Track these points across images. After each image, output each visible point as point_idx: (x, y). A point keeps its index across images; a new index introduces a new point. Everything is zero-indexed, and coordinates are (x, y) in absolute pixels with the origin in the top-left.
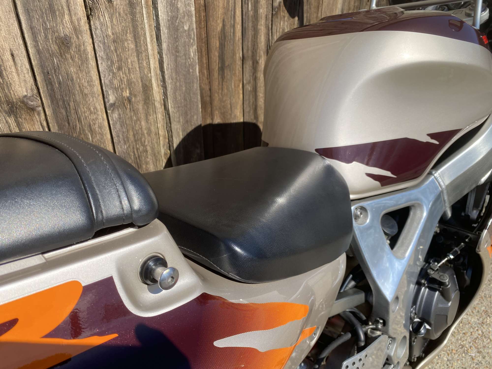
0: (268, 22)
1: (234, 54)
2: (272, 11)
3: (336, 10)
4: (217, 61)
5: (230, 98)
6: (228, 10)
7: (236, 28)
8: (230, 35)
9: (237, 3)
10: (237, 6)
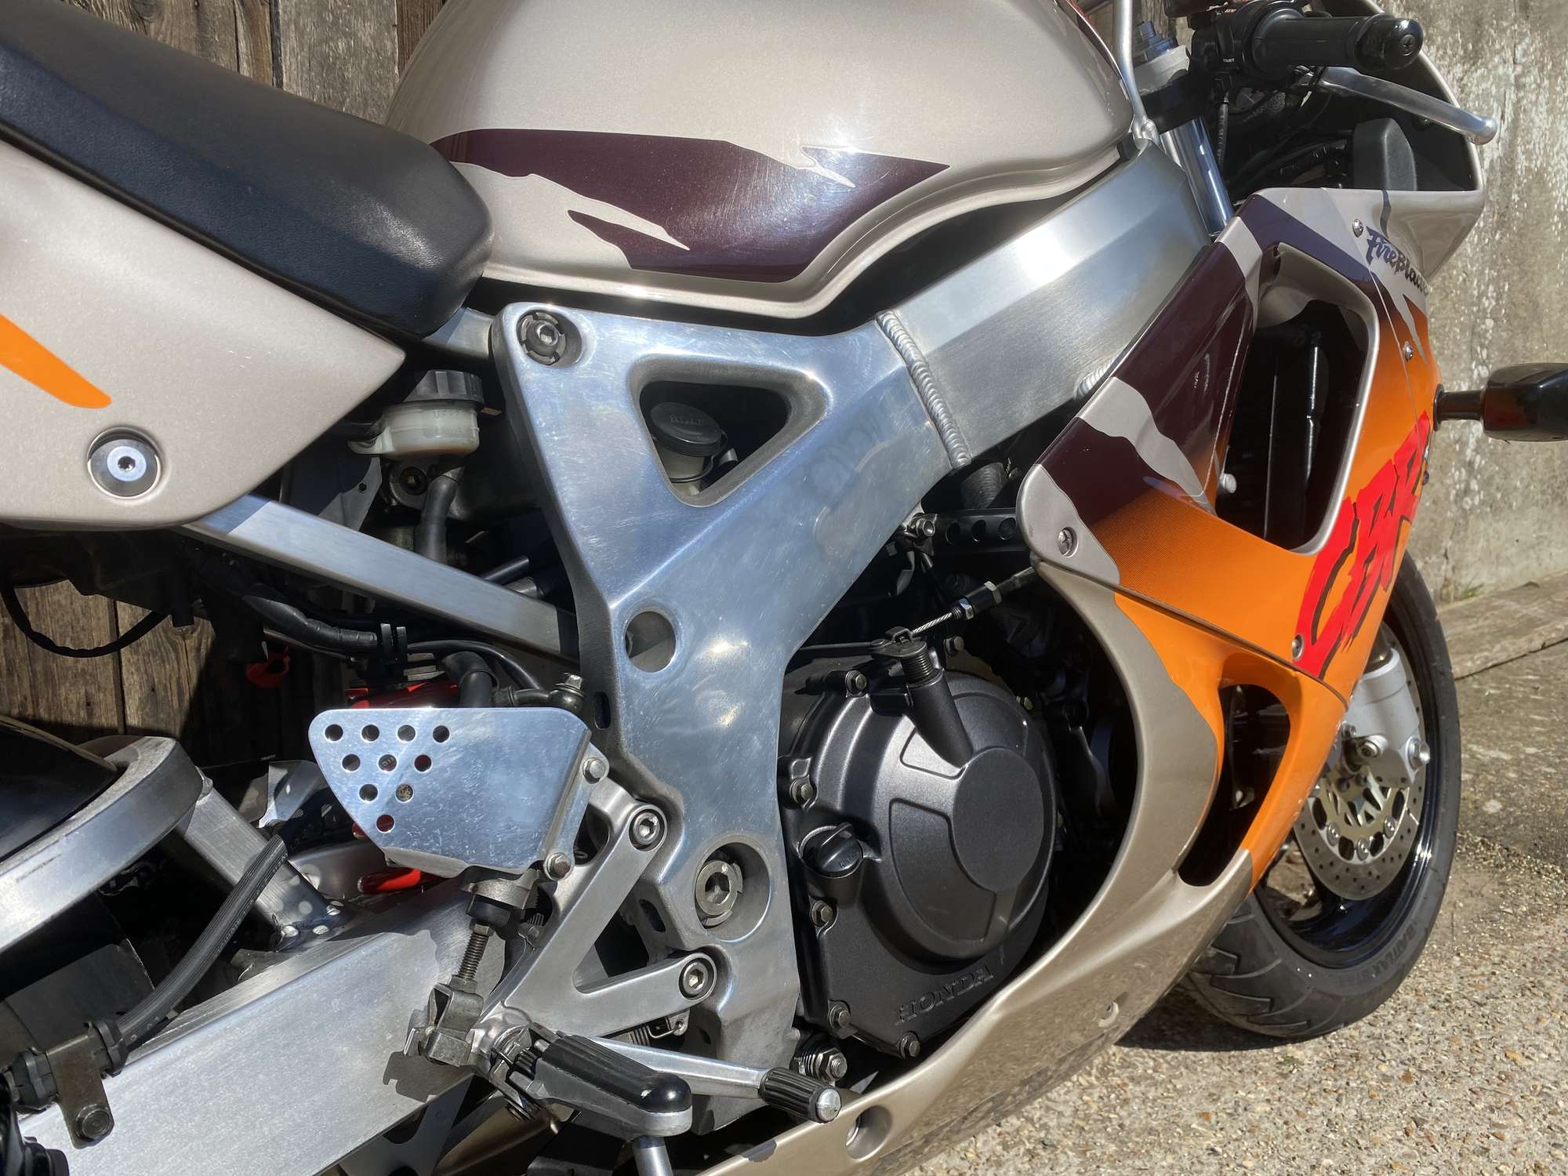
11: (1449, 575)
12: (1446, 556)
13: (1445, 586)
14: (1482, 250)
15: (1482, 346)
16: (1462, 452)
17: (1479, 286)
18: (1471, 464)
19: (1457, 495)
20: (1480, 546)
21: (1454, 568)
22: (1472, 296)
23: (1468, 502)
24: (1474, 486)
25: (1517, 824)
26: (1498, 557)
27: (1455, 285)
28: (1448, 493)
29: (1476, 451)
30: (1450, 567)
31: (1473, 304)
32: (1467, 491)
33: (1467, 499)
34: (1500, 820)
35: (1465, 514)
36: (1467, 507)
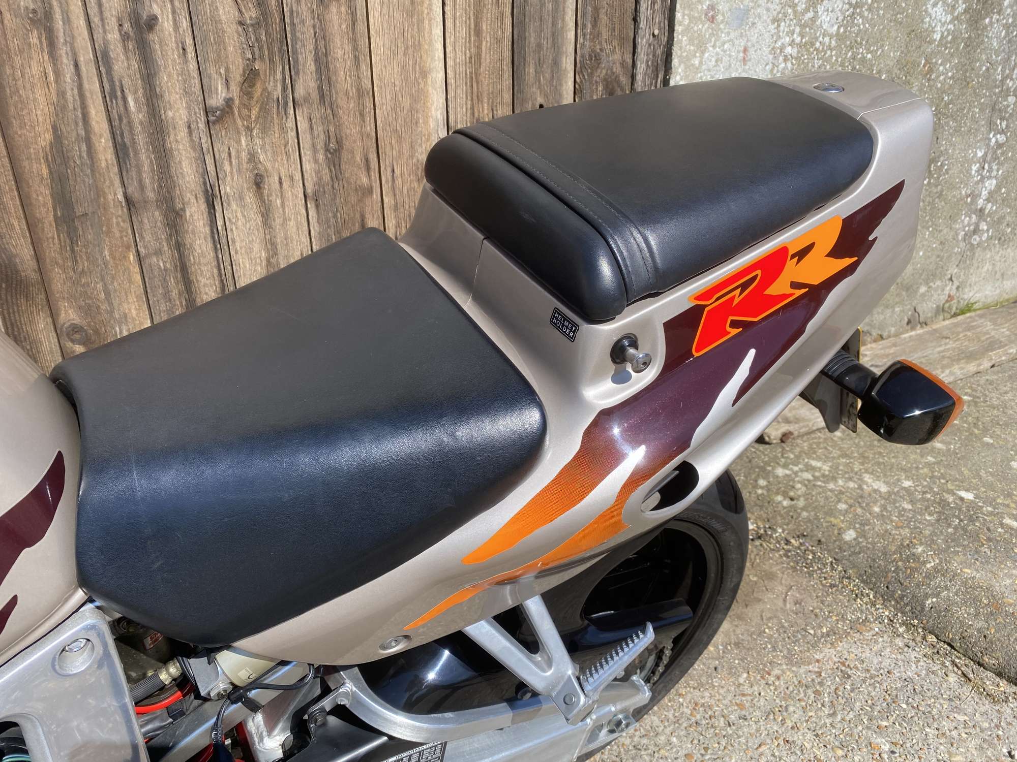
0: (195, 137)
1: (99, 193)
2: (207, 116)
3: (426, 123)
4: (50, 205)
5: (103, 279)
6: (64, 108)
7: (97, 145)
8: (81, 157)
9: (88, 94)
10: (89, 102)
11: (953, 292)
12: (951, 279)
13: (947, 301)
14: (1009, 41)
15: (1002, 119)
16: (974, 201)
17: (1003, 71)
18: (982, 210)
19: (966, 235)
20: (985, 269)
21: (958, 288)
22: (995, 80)
23: (976, 239)
24: (983, 226)
25: (860, 553)
26: (1003, 275)
27: (978, 76)
28: (957, 235)
29: (988, 200)
30: (954, 287)
31: (996, 87)
32: (976, 231)
33: (975, 237)
34: (850, 547)
35: (972, 248)
36: (975, 243)
